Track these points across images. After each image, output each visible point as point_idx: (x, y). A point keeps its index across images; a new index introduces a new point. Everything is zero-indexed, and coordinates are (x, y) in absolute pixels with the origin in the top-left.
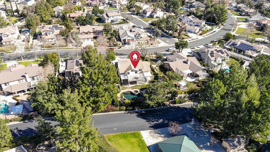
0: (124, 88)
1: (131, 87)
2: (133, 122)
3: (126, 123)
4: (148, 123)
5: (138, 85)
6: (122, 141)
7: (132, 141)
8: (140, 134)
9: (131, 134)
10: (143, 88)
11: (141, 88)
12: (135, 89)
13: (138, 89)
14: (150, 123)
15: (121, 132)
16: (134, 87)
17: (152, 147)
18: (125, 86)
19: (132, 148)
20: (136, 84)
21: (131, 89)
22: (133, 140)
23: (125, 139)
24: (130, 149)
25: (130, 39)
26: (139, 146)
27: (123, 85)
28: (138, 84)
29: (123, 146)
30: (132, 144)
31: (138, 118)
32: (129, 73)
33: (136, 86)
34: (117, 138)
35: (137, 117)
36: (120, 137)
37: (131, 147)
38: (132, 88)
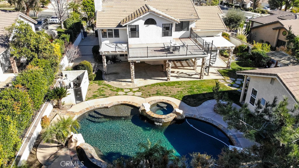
0: (108, 91)
1: (140, 89)
5: (174, 82)
10: (196, 92)
11: (186, 93)
12: (158, 94)
13: (172, 96)
16: (155, 88)
18: (114, 84)
20: (166, 76)
21: (140, 94)
27: (109, 81)
28: (172, 79)
32: (134, 31)
33: (164, 84)
38: (145, 92)
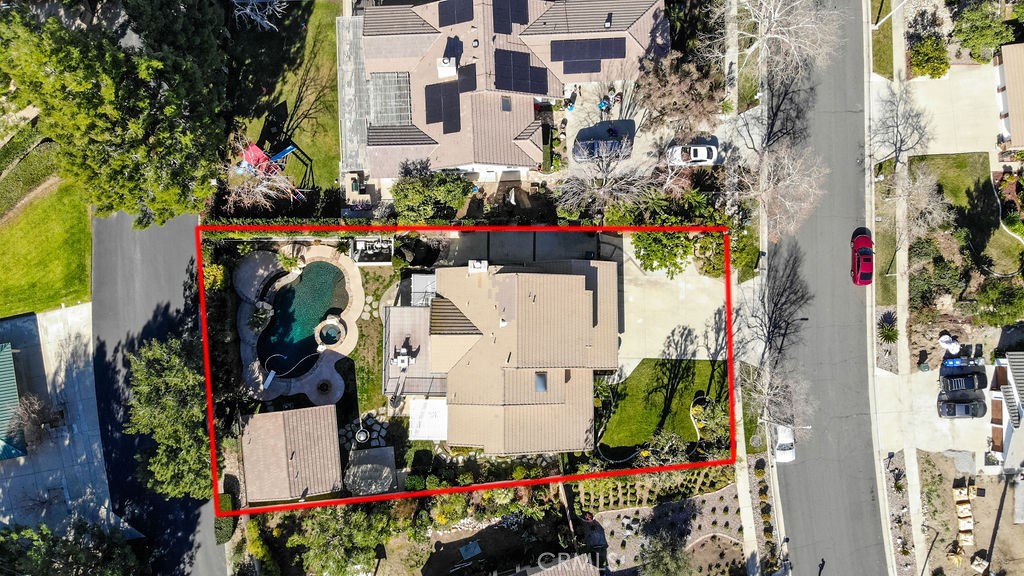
2: (138, 285)
3: (138, 256)
4: (123, 342)
6: (58, 230)
7: (51, 266)
8: (78, 298)
9: (82, 267)
14: (120, 348)
15: (98, 233)
17: (31, 330)
19: (26, 259)
21: (366, 316)
22: (57, 271)
23: (66, 242)
24: (23, 252)
25: (1005, 426)
26: (34, 285)
29: (37, 231)
30: (42, 264)
31: (154, 308)
34: (70, 216)
35: (158, 307)
36: (72, 227)
37: (29, 258)
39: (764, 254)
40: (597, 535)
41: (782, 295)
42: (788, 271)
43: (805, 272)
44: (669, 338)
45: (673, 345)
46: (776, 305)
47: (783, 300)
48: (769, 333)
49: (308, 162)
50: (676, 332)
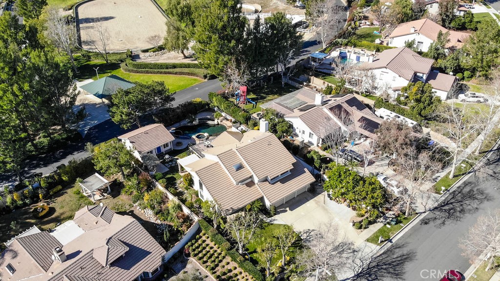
39: (391, 241)
40: (179, 265)
41: (386, 265)
42: (399, 259)
43: (408, 267)
44: (309, 230)
45: (308, 234)
46: (378, 265)
47: (384, 267)
48: (361, 273)
49: (254, 107)
50: (315, 231)
